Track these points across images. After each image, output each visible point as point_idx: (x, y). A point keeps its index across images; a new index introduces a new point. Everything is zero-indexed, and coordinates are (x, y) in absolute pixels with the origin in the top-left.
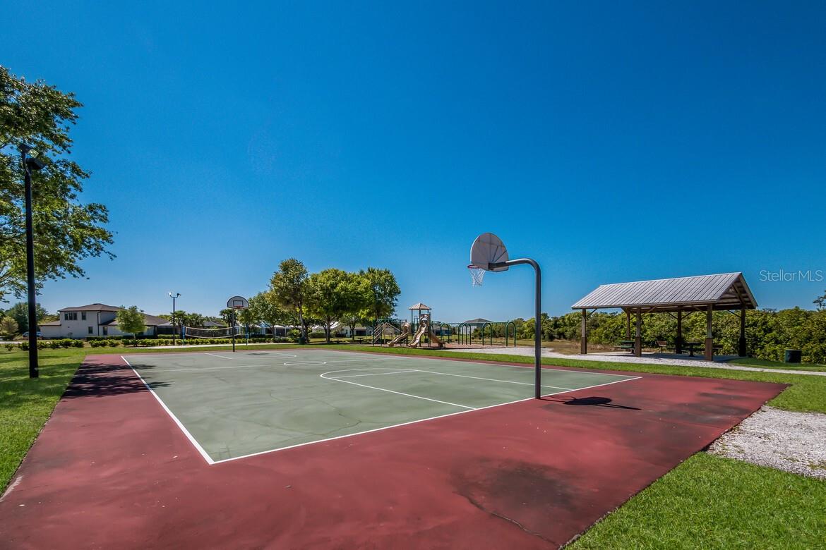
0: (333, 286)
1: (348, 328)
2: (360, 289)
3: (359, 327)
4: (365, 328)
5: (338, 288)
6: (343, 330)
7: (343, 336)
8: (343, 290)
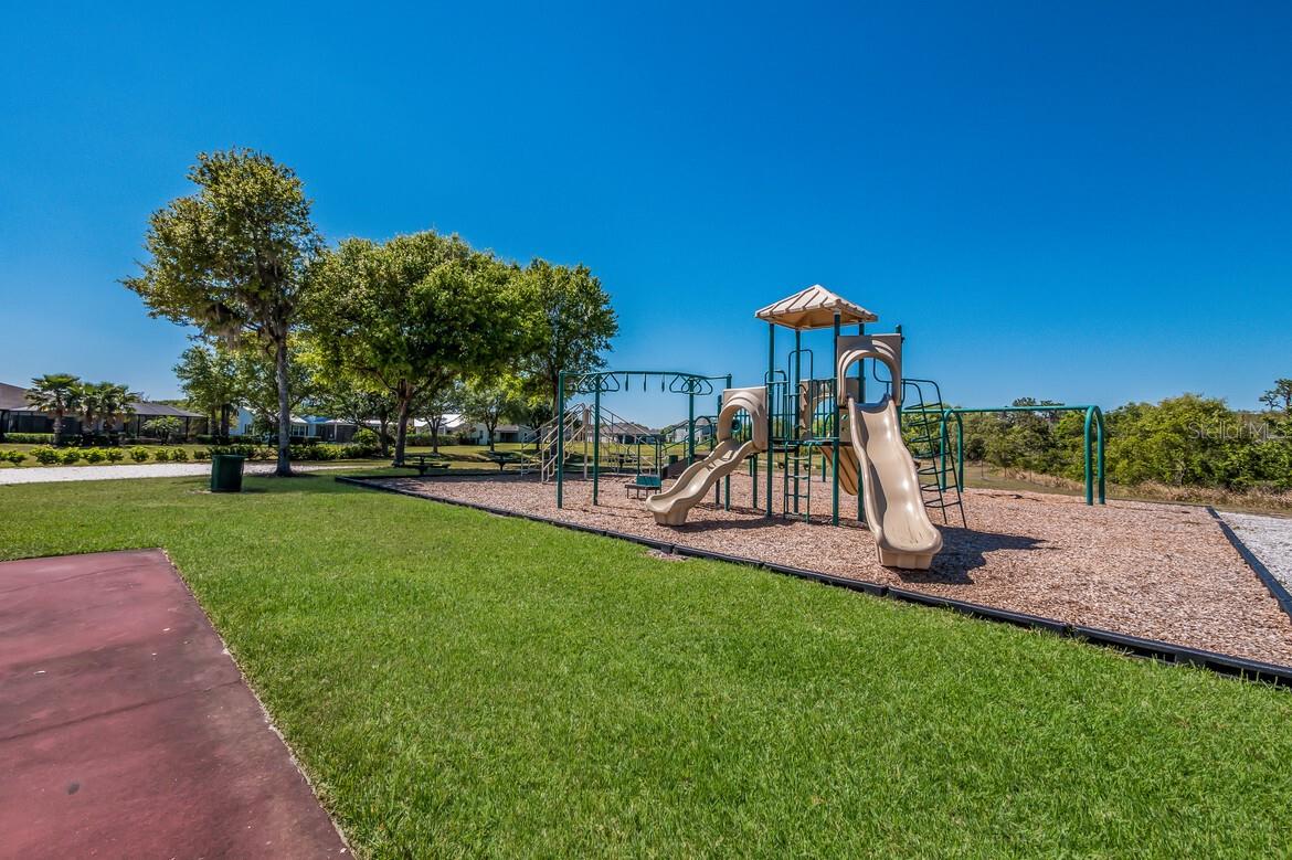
0: (414, 274)
1: (482, 427)
2: (507, 294)
3: (504, 425)
4: (516, 428)
5: (429, 282)
6: (473, 430)
7: (473, 442)
8: (444, 286)
